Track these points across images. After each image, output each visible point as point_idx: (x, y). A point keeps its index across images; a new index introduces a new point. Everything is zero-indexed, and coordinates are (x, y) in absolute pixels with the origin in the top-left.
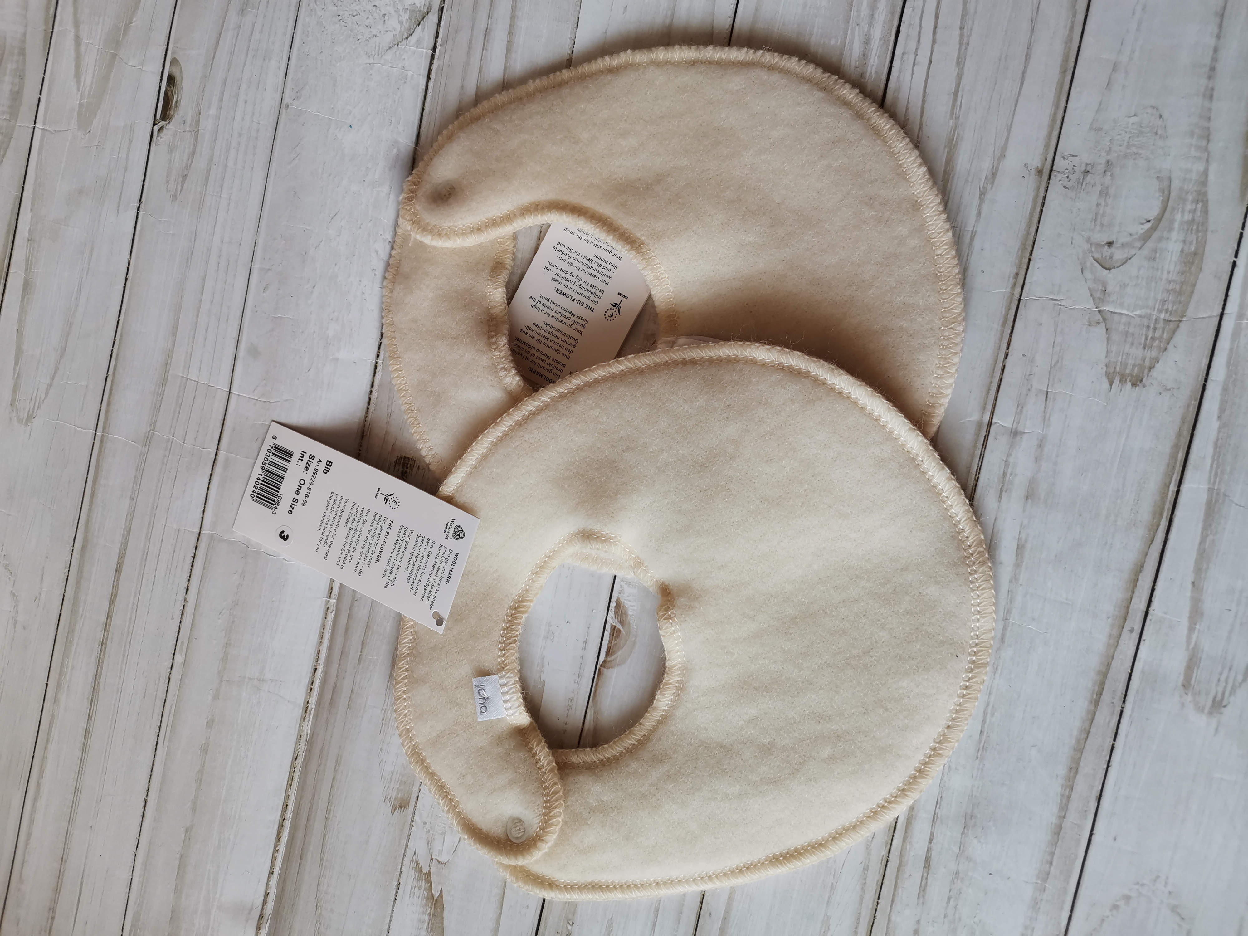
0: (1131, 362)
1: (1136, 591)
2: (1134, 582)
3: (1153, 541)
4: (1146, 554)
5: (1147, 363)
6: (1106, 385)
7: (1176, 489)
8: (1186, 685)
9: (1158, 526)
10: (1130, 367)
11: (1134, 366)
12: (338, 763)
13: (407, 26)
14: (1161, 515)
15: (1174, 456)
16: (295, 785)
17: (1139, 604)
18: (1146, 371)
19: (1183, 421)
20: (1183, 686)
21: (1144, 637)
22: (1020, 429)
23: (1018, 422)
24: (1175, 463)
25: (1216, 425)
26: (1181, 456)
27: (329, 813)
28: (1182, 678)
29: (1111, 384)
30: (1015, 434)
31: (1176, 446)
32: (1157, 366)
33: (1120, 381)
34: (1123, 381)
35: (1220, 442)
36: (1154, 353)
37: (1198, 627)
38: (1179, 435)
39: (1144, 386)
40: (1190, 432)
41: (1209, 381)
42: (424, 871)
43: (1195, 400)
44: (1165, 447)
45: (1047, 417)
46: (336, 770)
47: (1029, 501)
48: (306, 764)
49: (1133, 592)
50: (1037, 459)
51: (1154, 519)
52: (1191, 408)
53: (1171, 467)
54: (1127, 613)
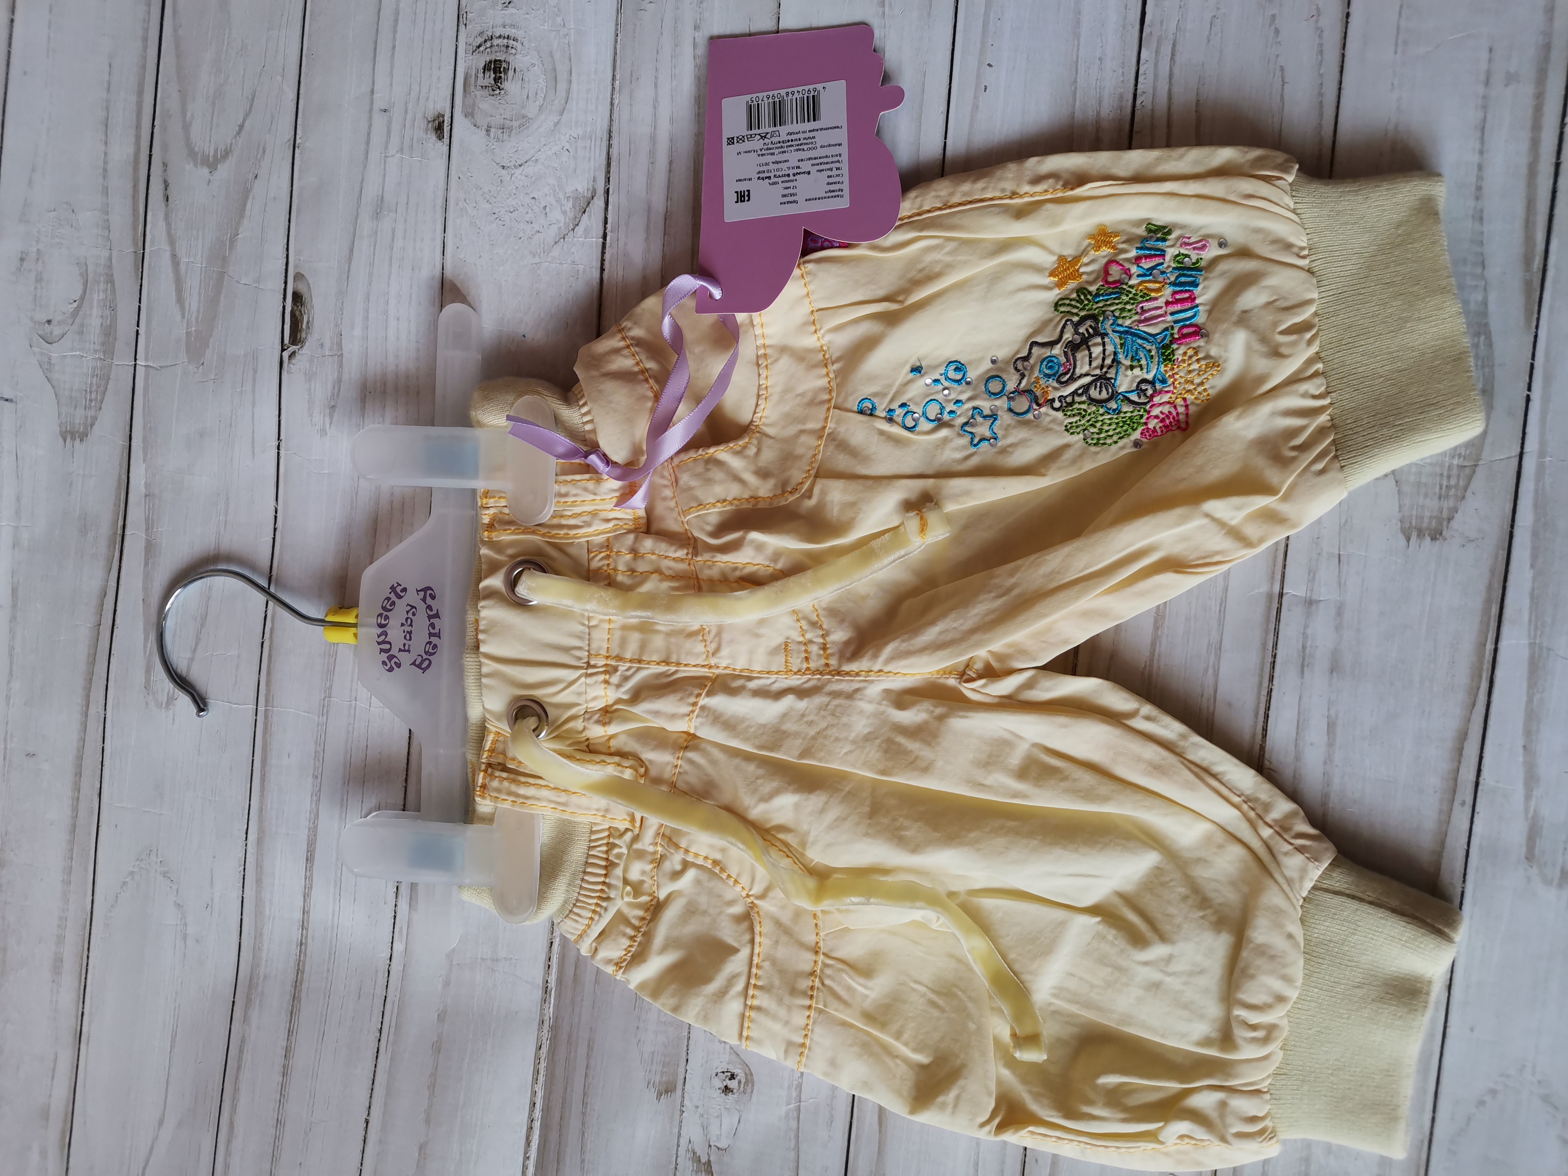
0: (1427, 514)
1: (1463, 760)
2: (1459, 752)
3: (1474, 705)
4: (1469, 720)
5: (1445, 514)
6: (1403, 542)
7: (1493, 647)
8: (1530, 857)
9: (1478, 688)
10: (1426, 520)
11: (1431, 518)
12: (590, 1048)
13: (571, 215)
14: (1480, 677)
15: (1486, 611)
16: (541, 1079)
17: (1468, 774)
18: (1445, 523)
19: (1492, 572)
20: (1527, 858)
21: (1477, 809)
22: (1315, 597)
23: (1312, 590)
24: (1489, 619)
25: (1529, 574)
26: (1495, 610)
27: (586, 1107)
28: (1524, 850)
29: (1408, 540)
30: (1310, 603)
31: (1488, 601)
32: (1457, 516)
33: (1418, 536)
34: (1421, 534)
35: (1536, 592)
36: (1451, 503)
37: (1535, 793)
38: (1490, 588)
39: (1445, 539)
40: (1502, 584)
41: (1516, 527)
42: (704, 1159)
43: (1504, 549)
44: (1476, 602)
45: (1343, 581)
46: (588, 1057)
47: (1335, 674)
48: (553, 1054)
49: (1460, 762)
50: (1338, 628)
51: (1473, 680)
52: (1500, 558)
53: (1485, 624)
54: (1456, 785)
